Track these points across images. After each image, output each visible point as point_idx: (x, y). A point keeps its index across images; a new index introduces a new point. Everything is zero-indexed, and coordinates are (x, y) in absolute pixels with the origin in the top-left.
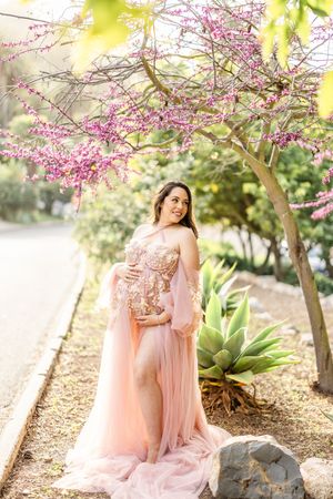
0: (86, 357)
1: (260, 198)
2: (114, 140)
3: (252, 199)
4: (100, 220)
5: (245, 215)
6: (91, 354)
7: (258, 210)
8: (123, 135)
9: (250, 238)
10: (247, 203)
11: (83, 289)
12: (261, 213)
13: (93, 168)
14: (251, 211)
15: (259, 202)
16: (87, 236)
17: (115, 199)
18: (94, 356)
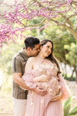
0: (3, 114)
1: (71, 51)
2: (17, 22)
3: (67, 51)
4: (9, 58)
5: (64, 58)
6: (5, 113)
7: (70, 55)
8: (20, 20)
9: (65, 67)
10: (65, 53)
11: (1, 86)
12: (71, 57)
13: (7, 34)
14: (67, 56)
15: (70, 53)
16: (3, 65)
17: (14, 50)
18: (6, 114)
